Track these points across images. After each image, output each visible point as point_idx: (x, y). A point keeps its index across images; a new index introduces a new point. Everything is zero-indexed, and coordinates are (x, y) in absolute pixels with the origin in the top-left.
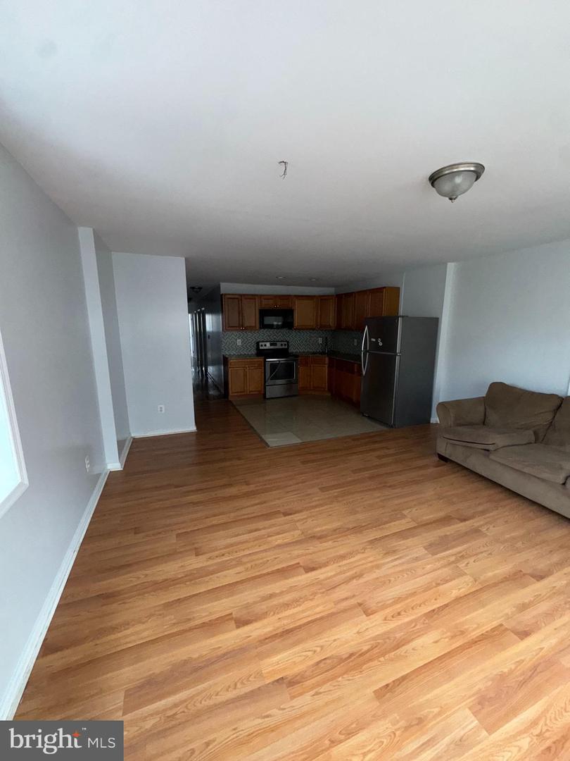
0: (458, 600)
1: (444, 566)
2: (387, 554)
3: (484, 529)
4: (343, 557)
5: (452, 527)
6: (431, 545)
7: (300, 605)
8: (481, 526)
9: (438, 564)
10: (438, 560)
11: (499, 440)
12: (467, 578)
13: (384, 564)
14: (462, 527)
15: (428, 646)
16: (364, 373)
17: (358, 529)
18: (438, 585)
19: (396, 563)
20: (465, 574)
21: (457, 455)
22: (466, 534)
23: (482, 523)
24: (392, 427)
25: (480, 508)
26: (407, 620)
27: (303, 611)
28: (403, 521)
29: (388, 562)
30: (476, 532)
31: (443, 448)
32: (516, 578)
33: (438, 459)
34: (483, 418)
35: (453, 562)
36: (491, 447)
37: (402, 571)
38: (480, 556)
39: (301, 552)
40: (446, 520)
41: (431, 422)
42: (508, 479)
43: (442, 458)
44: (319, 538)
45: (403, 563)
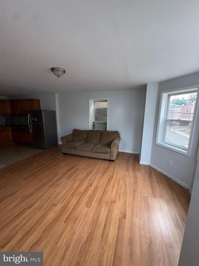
0: (78, 187)
1: (73, 181)
2: (56, 187)
3: (79, 168)
4: (42, 196)
5: (72, 170)
6: (68, 178)
7: (31, 220)
8: (78, 167)
9: (71, 181)
10: (71, 180)
11: (78, 144)
12: (78, 181)
13: (56, 190)
14: (74, 169)
15: (74, 201)
16: (31, 132)
17: (45, 185)
18: (72, 186)
19: (60, 187)
20: (78, 180)
21: (68, 151)
22: (76, 170)
23: (78, 166)
24: (46, 149)
25: (77, 163)
26: (67, 200)
27: (33, 221)
28: (58, 176)
29: (58, 189)
30: (77, 169)
31: (64, 151)
32: (88, 175)
33: (63, 154)
34: (73, 139)
35: (74, 179)
36: (76, 146)
37: (62, 189)
38: (80, 174)
39: (24, 204)
40: (70, 170)
41: (58, 144)
42: (81, 154)
43: (64, 154)
44: (31, 195)
45: (62, 187)
